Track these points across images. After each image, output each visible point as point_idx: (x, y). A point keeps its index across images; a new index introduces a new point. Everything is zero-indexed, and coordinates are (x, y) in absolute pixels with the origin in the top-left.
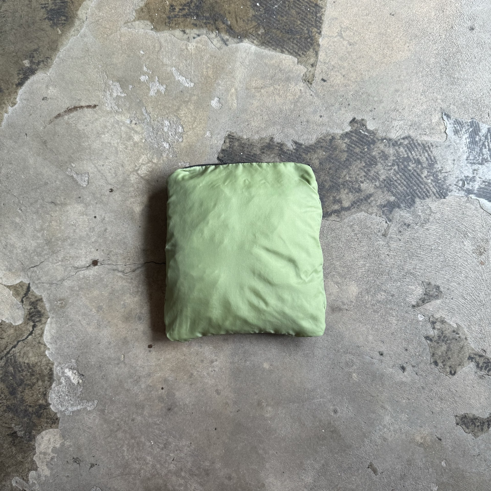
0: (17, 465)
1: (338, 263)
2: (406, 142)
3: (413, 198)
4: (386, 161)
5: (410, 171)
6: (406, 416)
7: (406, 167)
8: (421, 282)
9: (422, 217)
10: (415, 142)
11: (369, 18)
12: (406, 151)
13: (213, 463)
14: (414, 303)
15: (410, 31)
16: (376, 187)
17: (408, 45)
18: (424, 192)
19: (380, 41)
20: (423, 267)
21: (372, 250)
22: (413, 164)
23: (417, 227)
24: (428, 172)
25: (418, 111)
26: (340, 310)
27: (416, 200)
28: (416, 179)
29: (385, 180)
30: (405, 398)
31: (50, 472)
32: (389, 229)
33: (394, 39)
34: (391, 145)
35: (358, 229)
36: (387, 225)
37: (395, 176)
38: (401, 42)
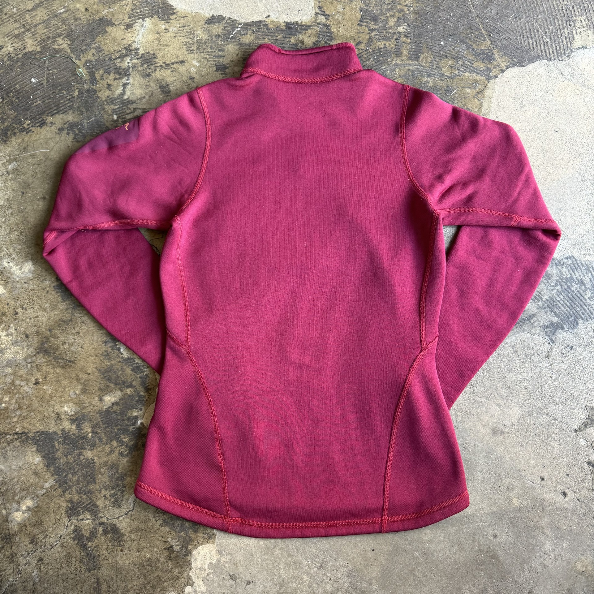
0: (173, 579)
1: (499, 385)
2: (569, 262)
3: (577, 319)
4: (549, 281)
5: (573, 291)
6: (568, 543)
7: (569, 288)
8: (583, 406)
9: (585, 339)
10: (578, 262)
11: (533, 134)
12: (569, 271)
13: (370, 584)
14: (577, 428)
15: (574, 148)
16: (539, 307)
17: (572, 162)
18: (587, 314)
19: (543, 158)
20: (586, 391)
21: (534, 372)
22: (576, 284)
23: (580, 349)
24: (592, 293)
25: (582, 230)
26: (502, 432)
27: (579, 321)
28: (580, 301)
29: (548, 300)
30: (567, 525)
31: (206, 588)
32: (552, 350)
33: (558, 157)
34: (554, 264)
35: (520, 349)
36: (550, 346)
37: (558, 296)
38: (565, 159)
